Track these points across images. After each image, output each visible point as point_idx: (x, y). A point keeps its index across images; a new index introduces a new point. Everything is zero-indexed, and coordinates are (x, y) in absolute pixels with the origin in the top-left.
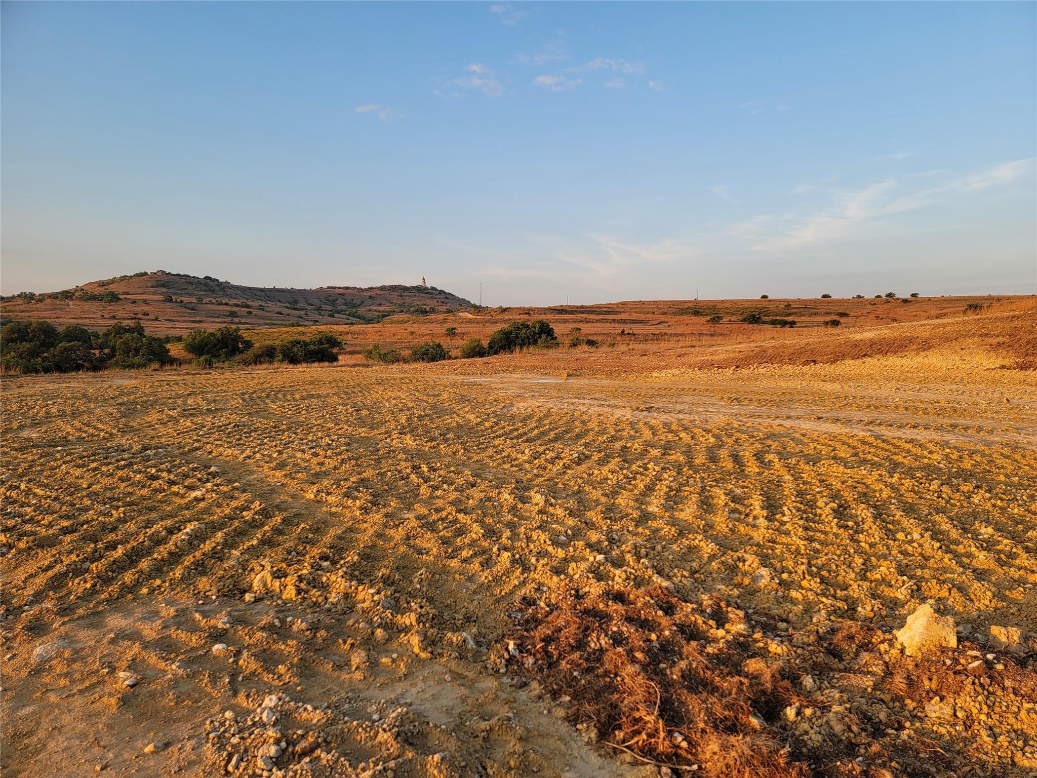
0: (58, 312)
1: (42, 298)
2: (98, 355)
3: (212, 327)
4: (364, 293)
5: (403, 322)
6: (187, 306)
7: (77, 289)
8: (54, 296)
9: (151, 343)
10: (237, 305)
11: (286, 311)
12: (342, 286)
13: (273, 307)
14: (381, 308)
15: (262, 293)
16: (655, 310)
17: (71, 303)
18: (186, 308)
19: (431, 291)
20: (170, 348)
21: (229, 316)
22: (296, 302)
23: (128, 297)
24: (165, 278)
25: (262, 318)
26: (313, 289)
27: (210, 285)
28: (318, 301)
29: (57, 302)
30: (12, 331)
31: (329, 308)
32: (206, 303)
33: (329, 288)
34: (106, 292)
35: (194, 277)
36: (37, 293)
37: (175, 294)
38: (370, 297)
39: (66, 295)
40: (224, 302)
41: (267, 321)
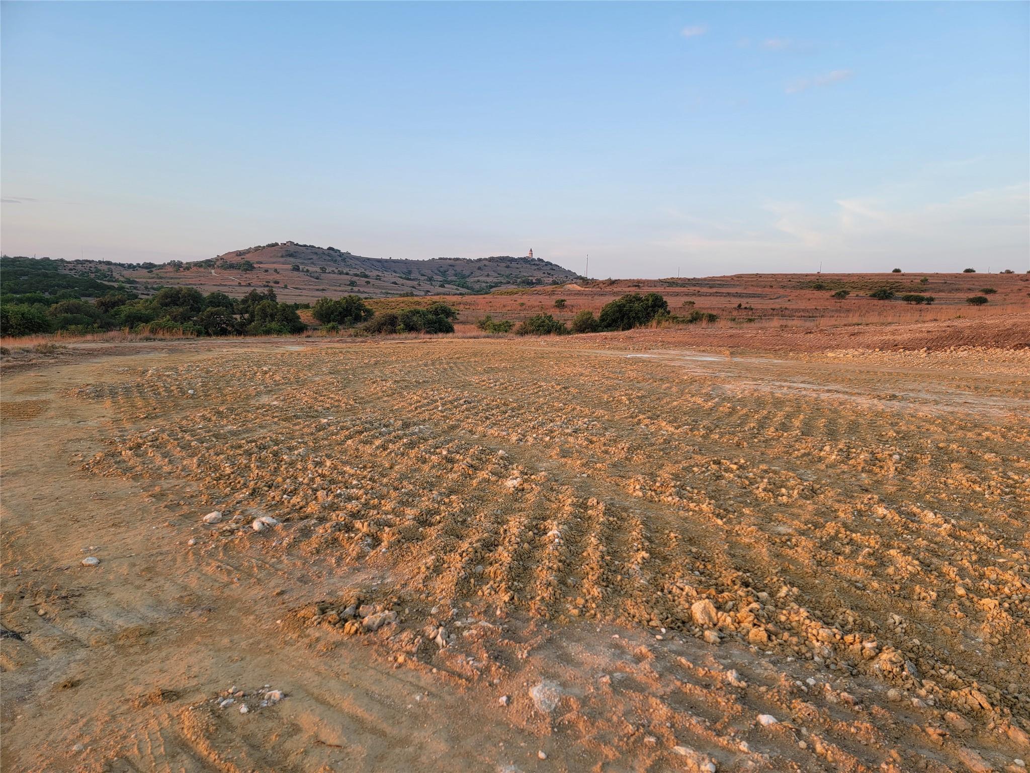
0: (202, 279)
1: (188, 267)
2: (239, 320)
3: (336, 295)
4: (473, 265)
5: (512, 293)
6: (312, 275)
7: (219, 258)
8: (199, 265)
9: (284, 310)
10: (356, 275)
11: (400, 281)
12: (453, 257)
13: (389, 277)
14: (489, 279)
15: (379, 264)
16: (773, 283)
17: (213, 271)
18: (311, 277)
19: (538, 263)
20: (300, 314)
21: (349, 285)
22: (410, 272)
23: (261, 266)
24: (292, 249)
25: (379, 287)
26: (426, 259)
27: (332, 255)
28: (430, 272)
29: (202, 270)
30: (166, 296)
31: (440, 278)
32: (329, 273)
33: (440, 259)
34: (243, 261)
35: (319, 248)
36: (184, 262)
37: (302, 263)
38: (479, 268)
39: (208, 264)
40: (345, 272)
41: (383, 291)
